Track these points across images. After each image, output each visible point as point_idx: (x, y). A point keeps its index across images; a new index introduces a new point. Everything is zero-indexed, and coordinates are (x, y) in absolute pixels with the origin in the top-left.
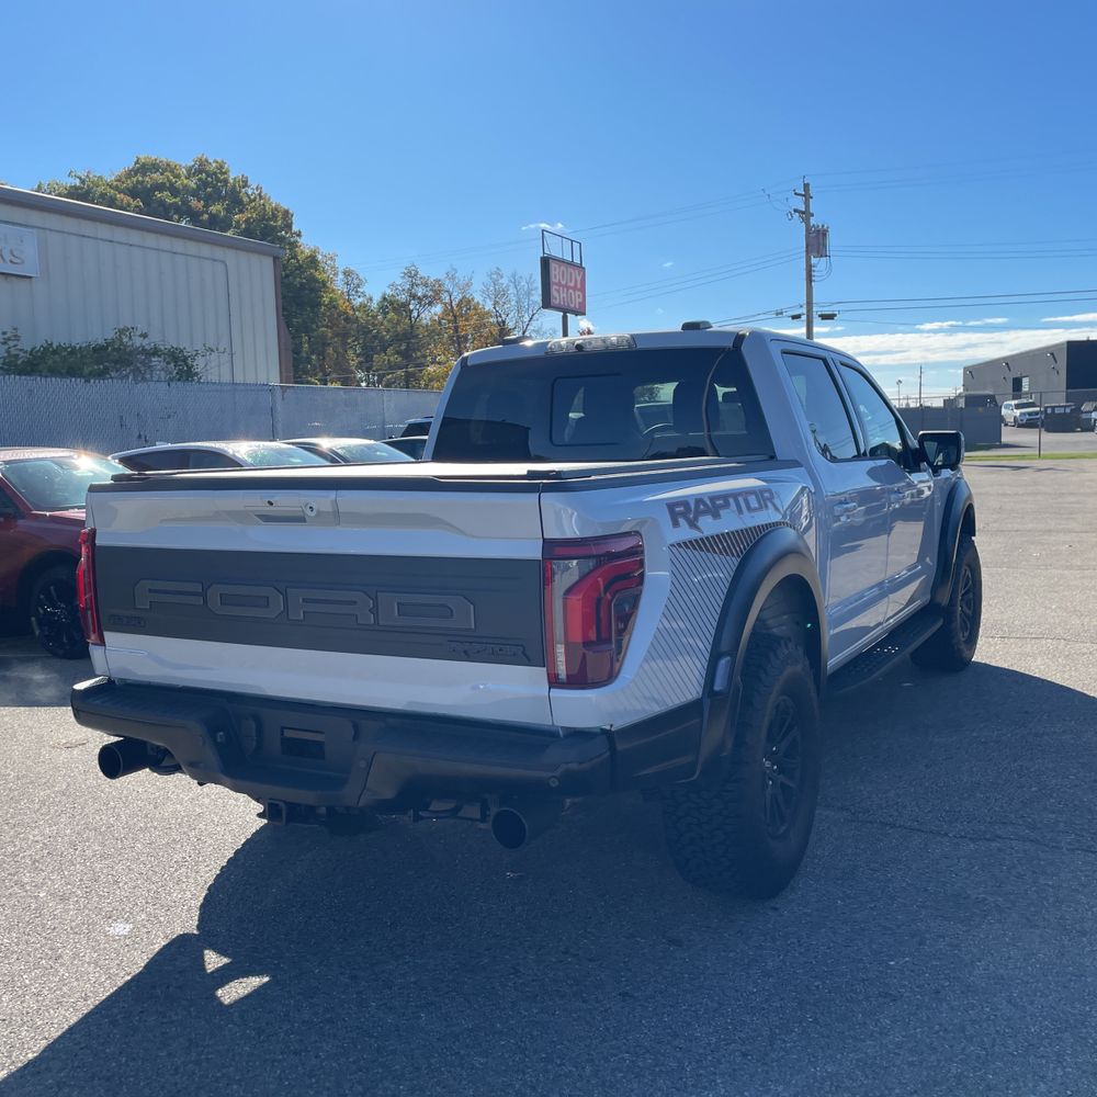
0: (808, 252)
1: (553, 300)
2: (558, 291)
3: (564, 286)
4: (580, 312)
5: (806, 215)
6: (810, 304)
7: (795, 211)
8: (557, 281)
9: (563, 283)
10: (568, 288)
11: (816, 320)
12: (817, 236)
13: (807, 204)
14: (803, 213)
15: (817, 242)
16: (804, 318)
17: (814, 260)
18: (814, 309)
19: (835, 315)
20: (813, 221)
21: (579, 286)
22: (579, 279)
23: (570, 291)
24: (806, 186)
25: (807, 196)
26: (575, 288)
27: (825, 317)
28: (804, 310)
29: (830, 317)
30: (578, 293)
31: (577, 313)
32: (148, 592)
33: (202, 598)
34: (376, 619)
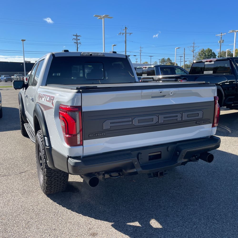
32: (109, 124)
33: (131, 122)
34: (182, 119)
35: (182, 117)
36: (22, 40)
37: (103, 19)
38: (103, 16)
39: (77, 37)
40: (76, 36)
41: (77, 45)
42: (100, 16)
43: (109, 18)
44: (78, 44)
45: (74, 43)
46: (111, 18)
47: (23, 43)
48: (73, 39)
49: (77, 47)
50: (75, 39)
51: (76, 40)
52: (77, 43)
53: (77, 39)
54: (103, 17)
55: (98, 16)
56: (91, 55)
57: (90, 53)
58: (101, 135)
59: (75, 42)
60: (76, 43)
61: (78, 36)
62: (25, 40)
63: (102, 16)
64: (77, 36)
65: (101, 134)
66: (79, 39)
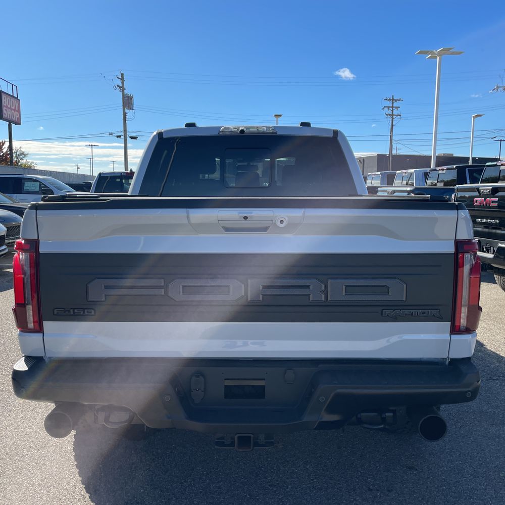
0: (124, 106)
1: (4, 115)
2: (6, 110)
3: (9, 108)
4: (18, 123)
5: (122, 88)
6: (125, 131)
7: (118, 86)
8: (5, 105)
9: (9, 106)
10: (12, 109)
11: (129, 139)
12: (128, 99)
13: (123, 83)
14: (121, 87)
15: (128, 102)
16: (123, 137)
17: (127, 111)
18: (128, 134)
19: (137, 137)
20: (126, 92)
21: (17, 109)
22: (17, 105)
23: (12, 111)
24: (122, 75)
25: (122, 79)
26: (15, 110)
27: (132, 138)
28: (122, 134)
29: (135, 138)
30: (16, 113)
31: (16, 123)
32: (103, 288)
33: (163, 290)
34: (326, 297)
35: (325, 292)
36: (276, 116)
37: (438, 57)
38: (438, 51)
39: (393, 103)
40: (391, 100)
41: (391, 119)
42: (432, 53)
43: (453, 53)
44: (394, 117)
45: (387, 115)
46: (460, 53)
47: (277, 120)
48: (385, 107)
49: (390, 124)
50: (388, 107)
51: (391, 109)
52: (392, 115)
53: (393, 107)
54: (440, 54)
55: (426, 53)
56: (242, 131)
57: (240, 129)
58: (82, 312)
59: (387, 113)
60: (390, 115)
61: (396, 100)
62: (280, 116)
63: (436, 52)
64: (393, 100)
65: (84, 312)
66: (397, 108)
